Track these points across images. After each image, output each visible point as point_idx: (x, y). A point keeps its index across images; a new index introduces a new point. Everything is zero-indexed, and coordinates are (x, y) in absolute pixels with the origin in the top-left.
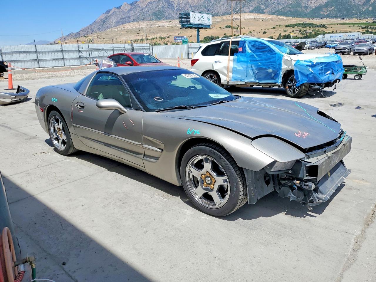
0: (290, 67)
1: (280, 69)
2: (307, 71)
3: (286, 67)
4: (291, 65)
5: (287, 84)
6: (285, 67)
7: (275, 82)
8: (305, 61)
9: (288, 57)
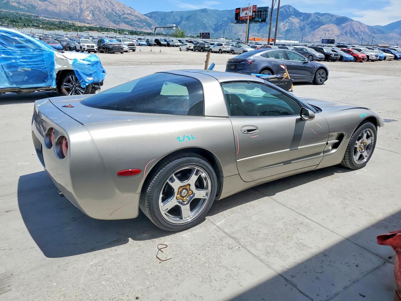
0: (66, 67)
1: (52, 69)
2: (89, 70)
3: (60, 66)
4: (67, 63)
5: (62, 86)
6: (58, 67)
7: (48, 85)
8: (83, 60)
9: (61, 55)
